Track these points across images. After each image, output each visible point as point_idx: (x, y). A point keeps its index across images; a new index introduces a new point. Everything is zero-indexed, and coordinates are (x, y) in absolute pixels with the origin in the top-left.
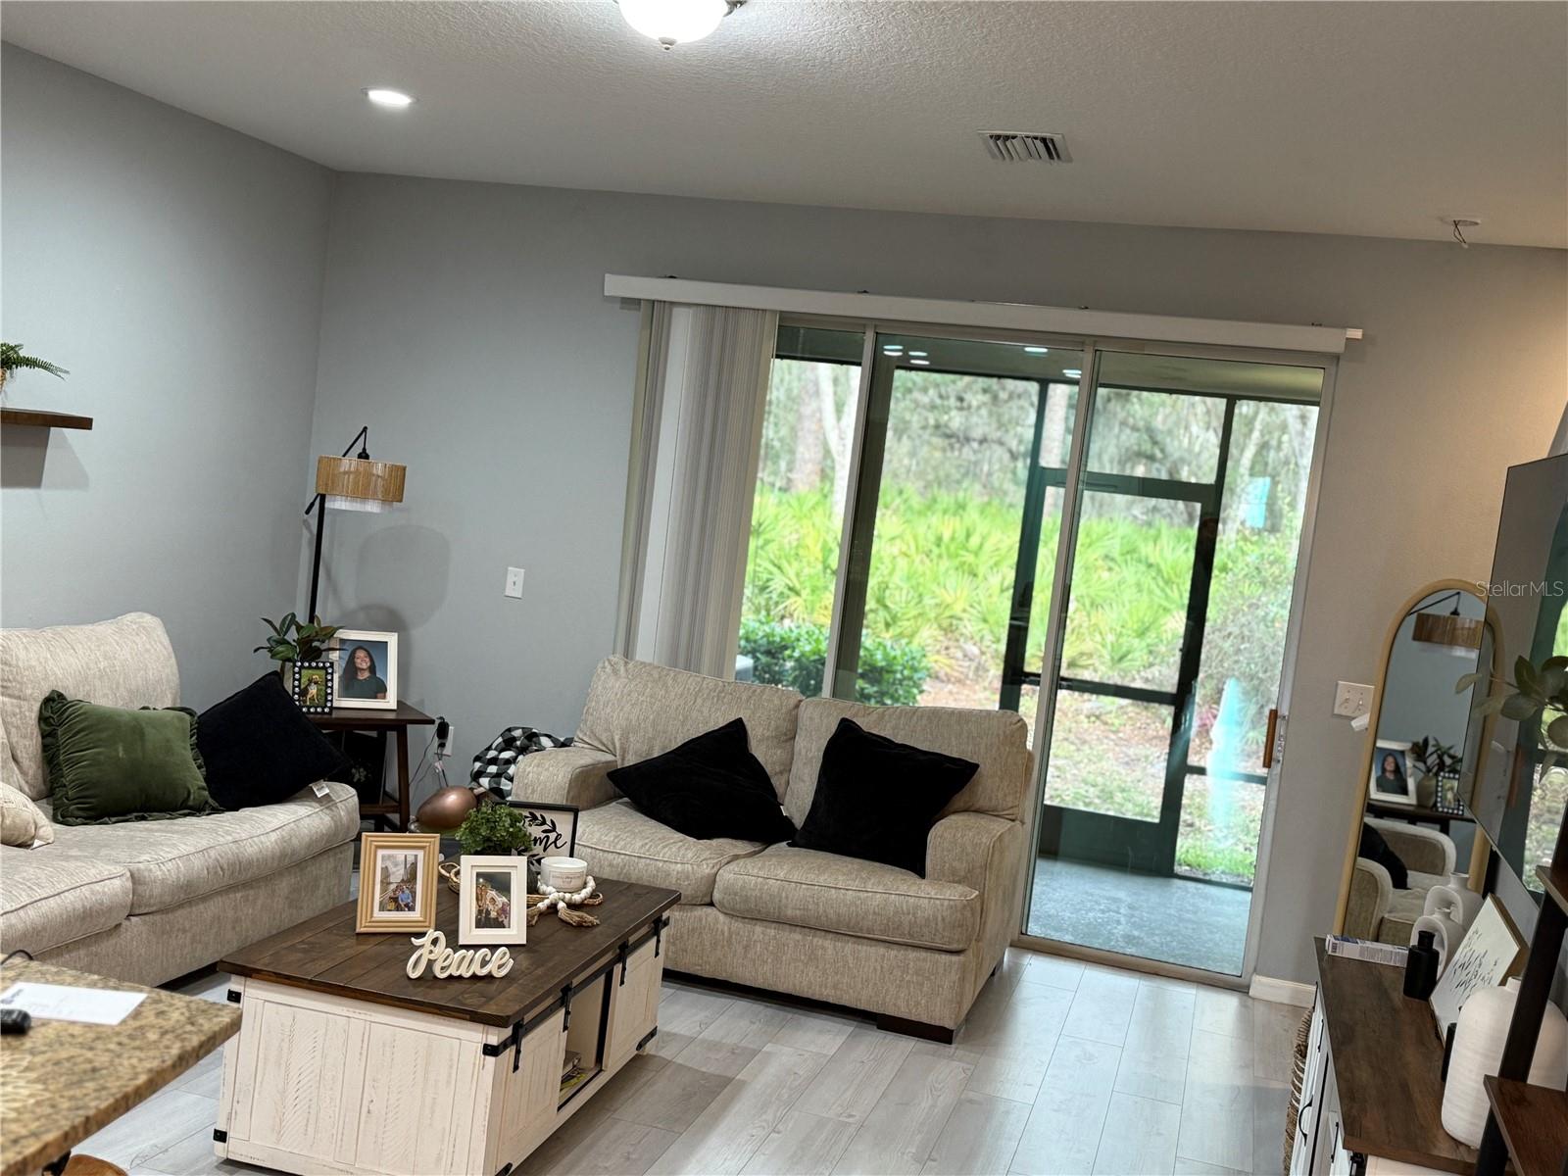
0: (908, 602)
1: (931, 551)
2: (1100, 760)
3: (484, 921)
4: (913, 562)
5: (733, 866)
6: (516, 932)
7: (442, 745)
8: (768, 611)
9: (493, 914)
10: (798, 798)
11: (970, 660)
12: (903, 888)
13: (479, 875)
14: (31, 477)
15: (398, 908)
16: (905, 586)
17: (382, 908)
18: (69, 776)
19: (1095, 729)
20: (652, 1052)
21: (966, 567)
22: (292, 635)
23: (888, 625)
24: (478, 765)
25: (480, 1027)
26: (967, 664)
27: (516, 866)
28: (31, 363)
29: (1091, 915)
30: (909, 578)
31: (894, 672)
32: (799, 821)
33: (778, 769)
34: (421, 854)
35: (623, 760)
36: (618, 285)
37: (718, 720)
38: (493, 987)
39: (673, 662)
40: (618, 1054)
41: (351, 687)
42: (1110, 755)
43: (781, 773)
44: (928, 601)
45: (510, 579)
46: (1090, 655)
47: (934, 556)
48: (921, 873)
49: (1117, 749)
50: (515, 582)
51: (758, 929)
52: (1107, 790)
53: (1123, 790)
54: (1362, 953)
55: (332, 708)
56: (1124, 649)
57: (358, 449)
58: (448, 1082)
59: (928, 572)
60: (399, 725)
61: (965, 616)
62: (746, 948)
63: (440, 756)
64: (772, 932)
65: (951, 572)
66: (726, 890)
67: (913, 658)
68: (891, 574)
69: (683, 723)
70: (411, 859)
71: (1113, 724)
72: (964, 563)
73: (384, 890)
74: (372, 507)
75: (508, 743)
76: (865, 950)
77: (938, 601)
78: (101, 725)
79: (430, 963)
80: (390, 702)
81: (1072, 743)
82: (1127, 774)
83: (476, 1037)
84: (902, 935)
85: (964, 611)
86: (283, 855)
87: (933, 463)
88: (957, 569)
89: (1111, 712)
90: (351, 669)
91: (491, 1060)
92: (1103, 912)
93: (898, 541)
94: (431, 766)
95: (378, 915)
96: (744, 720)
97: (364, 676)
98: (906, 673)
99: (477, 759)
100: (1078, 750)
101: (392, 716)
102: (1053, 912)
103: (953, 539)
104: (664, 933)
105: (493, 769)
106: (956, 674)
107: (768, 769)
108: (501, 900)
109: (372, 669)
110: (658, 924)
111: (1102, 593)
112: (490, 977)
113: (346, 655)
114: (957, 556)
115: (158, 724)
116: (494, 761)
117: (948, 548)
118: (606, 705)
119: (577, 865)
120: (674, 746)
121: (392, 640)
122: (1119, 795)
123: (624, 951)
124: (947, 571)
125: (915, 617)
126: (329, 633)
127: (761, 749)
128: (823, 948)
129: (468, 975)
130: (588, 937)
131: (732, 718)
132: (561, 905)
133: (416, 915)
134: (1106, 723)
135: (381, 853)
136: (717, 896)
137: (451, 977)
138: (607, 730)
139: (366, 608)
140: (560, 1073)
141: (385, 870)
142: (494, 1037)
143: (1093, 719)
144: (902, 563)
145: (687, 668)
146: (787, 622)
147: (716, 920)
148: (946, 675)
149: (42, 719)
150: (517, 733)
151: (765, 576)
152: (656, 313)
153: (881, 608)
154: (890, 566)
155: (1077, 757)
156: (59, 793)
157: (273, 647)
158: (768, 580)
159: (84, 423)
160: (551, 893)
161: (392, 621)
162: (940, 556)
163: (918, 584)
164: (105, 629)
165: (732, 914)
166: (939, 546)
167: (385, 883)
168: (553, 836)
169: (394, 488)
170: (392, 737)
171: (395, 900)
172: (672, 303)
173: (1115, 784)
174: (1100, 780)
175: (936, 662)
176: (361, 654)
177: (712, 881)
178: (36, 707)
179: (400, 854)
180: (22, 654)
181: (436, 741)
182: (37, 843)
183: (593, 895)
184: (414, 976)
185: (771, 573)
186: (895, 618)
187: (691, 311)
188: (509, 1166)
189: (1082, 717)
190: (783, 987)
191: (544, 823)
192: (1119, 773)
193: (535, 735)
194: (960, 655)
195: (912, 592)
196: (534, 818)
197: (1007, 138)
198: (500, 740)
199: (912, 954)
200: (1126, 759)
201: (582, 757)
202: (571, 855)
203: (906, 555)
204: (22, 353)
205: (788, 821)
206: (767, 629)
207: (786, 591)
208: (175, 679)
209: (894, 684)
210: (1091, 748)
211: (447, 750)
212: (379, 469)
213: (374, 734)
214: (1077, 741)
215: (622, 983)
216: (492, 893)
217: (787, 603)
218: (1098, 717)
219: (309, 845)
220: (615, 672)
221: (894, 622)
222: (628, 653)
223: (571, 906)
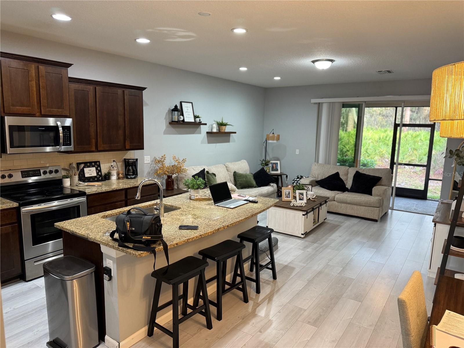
0: (373, 152)
1: (378, 141)
2: (415, 181)
3: (300, 199)
4: (374, 143)
5: (338, 195)
6: (305, 201)
7: (287, 179)
8: (343, 155)
9: (301, 199)
10: (349, 184)
11: (387, 162)
12: (368, 197)
13: (299, 193)
14: (228, 141)
15: (288, 198)
16: (372, 148)
17: (285, 198)
18: (238, 183)
19: (414, 175)
20: (326, 221)
21: (386, 144)
22: (264, 162)
23: (368, 156)
24: (293, 181)
25: (302, 212)
26: (386, 163)
27: (304, 192)
28: (229, 125)
29: (408, 206)
30: (373, 147)
31: (369, 164)
32: (349, 188)
33: (345, 180)
34: (290, 190)
35: (318, 179)
36: (313, 101)
37: (334, 172)
38: (303, 207)
39: (326, 163)
40: (321, 220)
41: (273, 170)
42: (418, 180)
43: (346, 180)
44: (377, 151)
45: (297, 151)
46: (414, 160)
47: (379, 142)
48: (371, 195)
49: (419, 178)
50: (297, 152)
51: (343, 204)
52: (417, 186)
53: (420, 186)
54: (447, 201)
55: (271, 173)
56: (421, 158)
57: (272, 132)
58: (298, 219)
59: (377, 145)
60: (281, 175)
61: (386, 154)
62: (341, 207)
63: (287, 181)
64: (345, 205)
65: (383, 145)
66: (337, 198)
67: (372, 162)
68: (369, 146)
69: (328, 173)
70: (289, 191)
71: (419, 174)
72: (386, 143)
73: (285, 195)
74: (275, 141)
75: (298, 178)
76: (362, 207)
77: (379, 151)
78: (241, 176)
79: (294, 204)
80: (279, 172)
81: (409, 178)
82: (421, 183)
83: (301, 213)
84: (368, 205)
85: (385, 152)
86: (268, 193)
87: (380, 122)
88: (384, 144)
89: (418, 171)
90: (273, 167)
91: (304, 216)
92: (410, 205)
93: (371, 140)
94: (285, 182)
95: (285, 199)
96: (339, 172)
97: (275, 168)
98: (371, 164)
99: (293, 180)
100: (410, 179)
101: (279, 174)
102: (400, 205)
103: (383, 138)
104: (327, 203)
105: (296, 182)
106: (383, 165)
107: (343, 180)
108: (302, 196)
109: (276, 167)
110: (326, 202)
111: (418, 147)
112: (302, 206)
113: (272, 165)
114: (384, 141)
115: (248, 175)
116: (296, 181)
117: (382, 140)
118: (314, 171)
119: (312, 193)
120: (326, 177)
121: (278, 162)
122: (419, 187)
123: (321, 205)
124: (382, 144)
125: (374, 155)
126: (269, 162)
127: (342, 177)
128: (354, 207)
129: (299, 206)
130: (315, 202)
131: (336, 172)
132: (311, 198)
133: (290, 199)
134: (417, 173)
135: (285, 190)
136: (335, 199)
137: (297, 206)
138: (315, 175)
139: (274, 158)
140: (313, 221)
141: (285, 192)
142: (304, 213)
143: (414, 173)
144: (371, 144)
145: (328, 164)
146: (347, 157)
147: (336, 203)
148: (381, 165)
149: (234, 175)
150: (299, 176)
151: (342, 148)
152: (319, 105)
153: (367, 153)
154: (368, 145)
155: (410, 180)
156: (237, 185)
157: (262, 164)
158: (342, 149)
159: (235, 133)
160: (309, 197)
161: (278, 160)
162: (380, 142)
163: (375, 148)
164: (239, 162)
165: (338, 202)
166: (380, 140)
167: (286, 194)
168: (308, 189)
169: (278, 138)
170: (280, 177)
171: (287, 196)
172: (323, 103)
173: (418, 185)
174: (415, 184)
175: (379, 163)
176: (274, 165)
177: (334, 197)
178: (233, 173)
179: (287, 190)
180: (230, 166)
181: (286, 178)
182: (236, 191)
183: (315, 197)
184: (292, 205)
185: (343, 148)
186: (370, 155)
187: (326, 104)
188: (307, 232)
189: (411, 173)
190: (348, 214)
191: (307, 187)
192: (420, 183)
193: (303, 176)
194: (384, 161)
195: (373, 149)
196: (305, 186)
197: (381, 71)
198: (296, 177)
199: (370, 208)
200: (421, 180)
201: (311, 179)
202: (312, 191)
203: (372, 142)
204: (228, 124)
205: (347, 188)
206: (343, 158)
207: (347, 151)
208: (249, 169)
209: (368, 167)
210: (413, 178)
211: (288, 180)
212: (276, 135)
213: (276, 177)
214: (410, 177)
215: (321, 209)
216: (301, 196)
217: (347, 153)
218: (415, 172)
219: (271, 192)
220: (315, 165)
221: (370, 156)
222: (318, 162)
223: (312, 198)
